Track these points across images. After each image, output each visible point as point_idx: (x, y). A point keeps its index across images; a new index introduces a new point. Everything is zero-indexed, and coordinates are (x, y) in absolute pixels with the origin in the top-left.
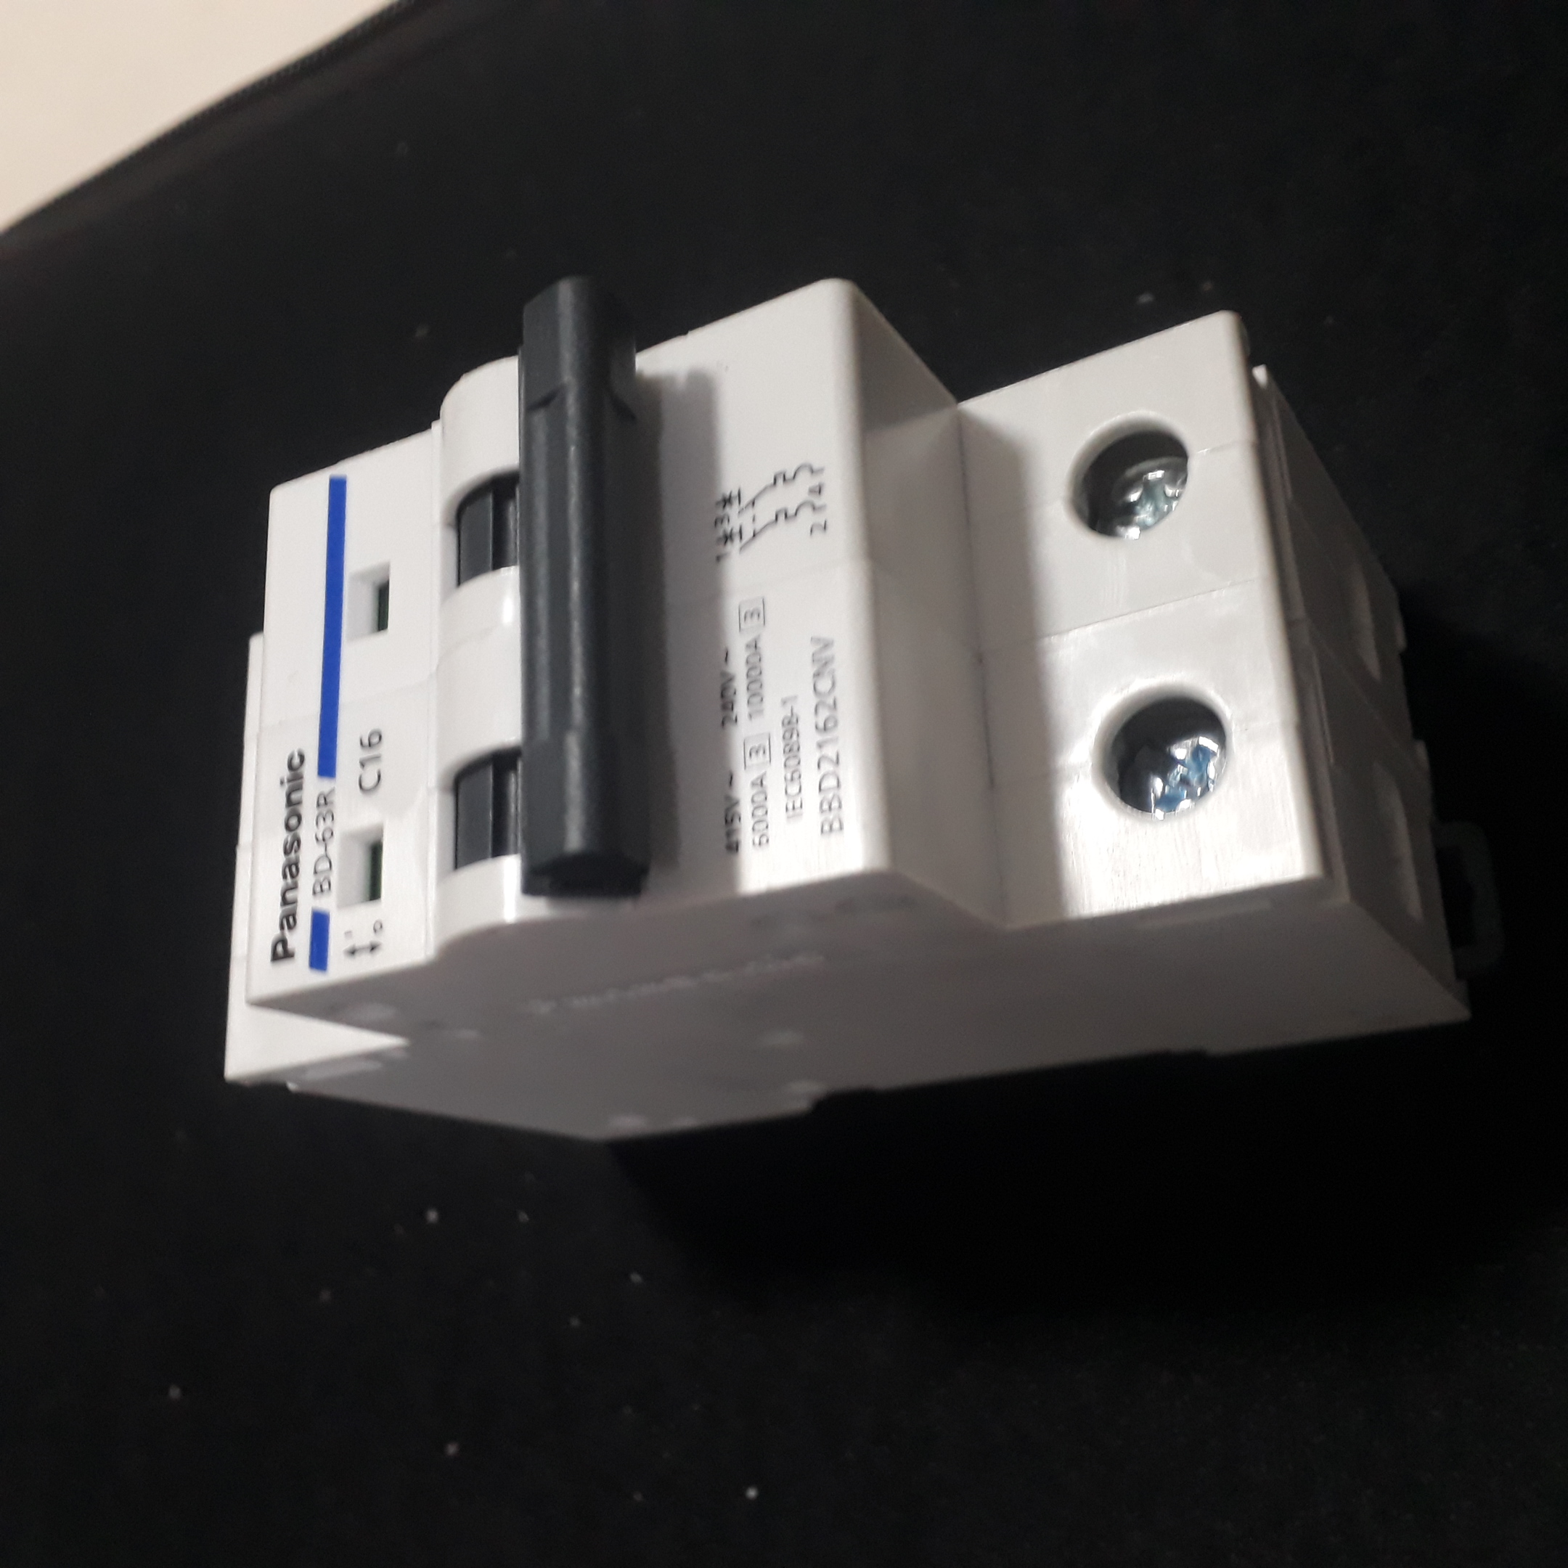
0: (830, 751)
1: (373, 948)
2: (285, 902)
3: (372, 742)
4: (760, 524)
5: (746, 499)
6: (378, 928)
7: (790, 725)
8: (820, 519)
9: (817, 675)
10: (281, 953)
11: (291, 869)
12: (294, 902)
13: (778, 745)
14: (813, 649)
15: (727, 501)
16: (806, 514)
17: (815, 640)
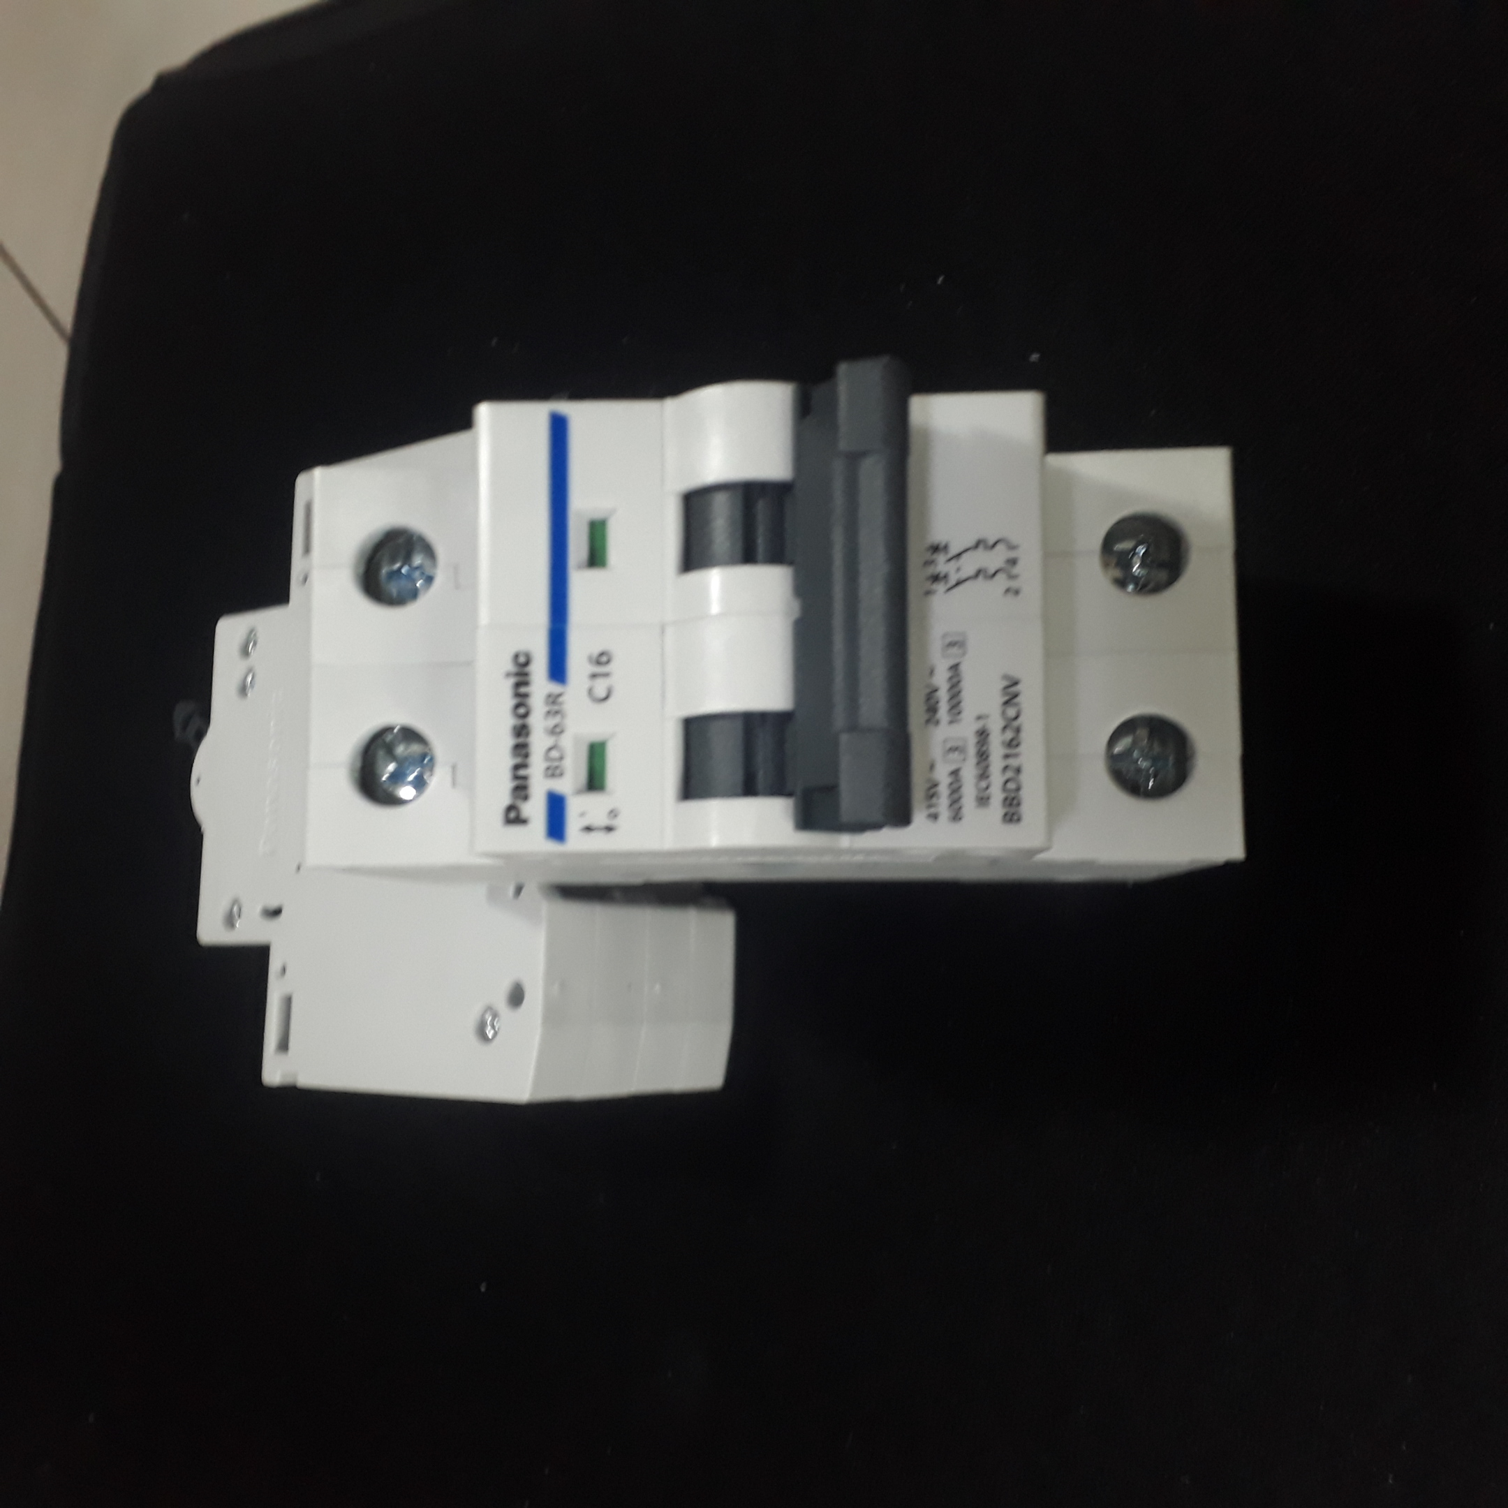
0: (1013, 762)
1: (609, 829)
2: (516, 777)
3: (602, 659)
4: (963, 574)
5: (953, 551)
6: (613, 813)
7: (983, 735)
8: (1014, 584)
9: (1006, 703)
10: (513, 817)
11: (521, 749)
12: (525, 778)
13: (972, 750)
14: (1005, 683)
15: (936, 549)
16: (1001, 577)
17: (1005, 677)
